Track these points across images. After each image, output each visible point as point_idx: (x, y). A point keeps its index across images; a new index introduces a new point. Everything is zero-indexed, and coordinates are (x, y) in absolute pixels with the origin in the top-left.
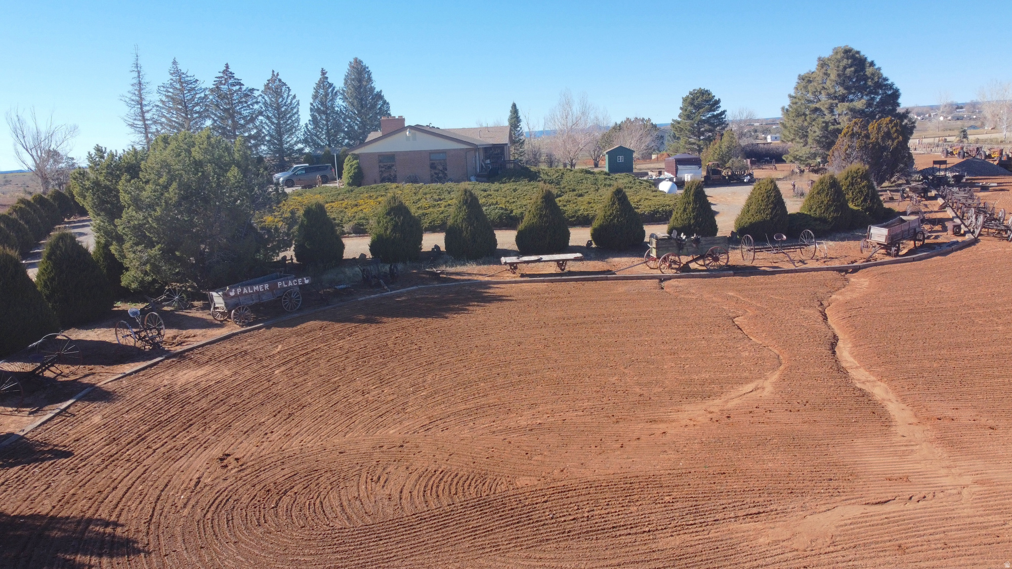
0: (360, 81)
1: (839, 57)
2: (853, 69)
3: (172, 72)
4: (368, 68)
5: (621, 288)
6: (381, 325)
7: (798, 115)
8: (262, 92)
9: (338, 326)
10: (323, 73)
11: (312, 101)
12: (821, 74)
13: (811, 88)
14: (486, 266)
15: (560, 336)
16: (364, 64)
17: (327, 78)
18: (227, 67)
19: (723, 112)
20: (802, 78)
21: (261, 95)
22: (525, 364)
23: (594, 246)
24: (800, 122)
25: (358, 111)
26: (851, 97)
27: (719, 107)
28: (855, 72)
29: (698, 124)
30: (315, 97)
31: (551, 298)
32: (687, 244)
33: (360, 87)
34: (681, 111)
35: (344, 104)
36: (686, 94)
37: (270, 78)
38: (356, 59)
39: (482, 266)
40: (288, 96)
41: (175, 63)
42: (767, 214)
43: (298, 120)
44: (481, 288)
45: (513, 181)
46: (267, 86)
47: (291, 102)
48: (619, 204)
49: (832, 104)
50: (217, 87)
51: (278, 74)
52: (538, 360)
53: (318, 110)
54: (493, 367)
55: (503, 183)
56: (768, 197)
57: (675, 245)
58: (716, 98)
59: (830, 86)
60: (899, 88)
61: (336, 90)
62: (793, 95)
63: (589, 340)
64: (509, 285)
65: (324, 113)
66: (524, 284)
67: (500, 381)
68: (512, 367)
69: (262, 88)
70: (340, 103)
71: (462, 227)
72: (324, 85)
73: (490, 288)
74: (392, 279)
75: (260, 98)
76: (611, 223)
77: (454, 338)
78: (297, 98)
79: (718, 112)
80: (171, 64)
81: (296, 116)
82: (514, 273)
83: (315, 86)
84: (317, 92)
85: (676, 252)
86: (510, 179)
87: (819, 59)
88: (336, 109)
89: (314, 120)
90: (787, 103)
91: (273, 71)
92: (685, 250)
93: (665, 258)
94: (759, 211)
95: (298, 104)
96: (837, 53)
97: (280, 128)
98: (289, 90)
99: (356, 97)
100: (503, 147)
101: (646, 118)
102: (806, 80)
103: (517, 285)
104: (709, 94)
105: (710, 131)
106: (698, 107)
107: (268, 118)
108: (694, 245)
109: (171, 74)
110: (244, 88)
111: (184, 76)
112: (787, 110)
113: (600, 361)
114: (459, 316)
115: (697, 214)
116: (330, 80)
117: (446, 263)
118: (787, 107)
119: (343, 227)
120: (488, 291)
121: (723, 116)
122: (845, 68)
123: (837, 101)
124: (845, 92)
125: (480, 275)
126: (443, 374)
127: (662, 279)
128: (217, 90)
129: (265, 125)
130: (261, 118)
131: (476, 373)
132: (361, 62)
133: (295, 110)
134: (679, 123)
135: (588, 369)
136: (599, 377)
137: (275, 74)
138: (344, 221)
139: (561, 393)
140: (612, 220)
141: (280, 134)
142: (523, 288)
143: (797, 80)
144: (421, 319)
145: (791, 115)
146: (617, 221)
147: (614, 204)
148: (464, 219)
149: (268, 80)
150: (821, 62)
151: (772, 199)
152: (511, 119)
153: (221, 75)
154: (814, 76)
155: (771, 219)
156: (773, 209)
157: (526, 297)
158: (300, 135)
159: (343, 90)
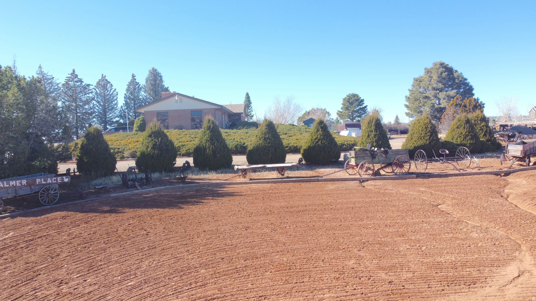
0: (155, 81)
1: (437, 67)
2: (446, 73)
3: (38, 73)
4: (160, 74)
5: (331, 186)
6: (120, 215)
7: (416, 100)
8: (95, 86)
9: (80, 215)
10: (133, 76)
11: (125, 92)
12: (427, 77)
13: (422, 84)
14: (223, 175)
15: (286, 221)
16: (158, 72)
17: (135, 79)
18: (74, 71)
19: (366, 107)
20: (416, 80)
21: (94, 88)
22: (252, 248)
23: (304, 162)
24: (417, 103)
25: (153, 98)
26: (446, 89)
27: (363, 104)
28: (448, 75)
29: (352, 113)
30: (128, 90)
31: (275, 193)
32: (378, 154)
33: (155, 84)
34: (342, 106)
35: (145, 94)
36: (345, 96)
37: (100, 78)
38: (153, 69)
39: (220, 175)
40: (111, 89)
41: (40, 67)
42: (426, 140)
43: (116, 104)
44: (216, 188)
45: (246, 128)
46: (98, 83)
47: (113, 93)
48: (322, 131)
49: (436, 93)
50: (67, 83)
51: (105, 76)
52: (265, 244)
53: (129, 98)
54: (218, 251)
55: (239, 129)
56: (426, 128)
57: (369, 155)
58: (362, 98)
59: (434, 83)
60: (472, 85)
61: (141, 86)
62: (411, 89)
63: (314, 224)
64: (240, 185)
65: (133, 99)
66: (253, 185)
67: (223, 266)
68: (238, 251)
69: (95, 84)
70: (143, 94)
71: (206, 146)
72: (133, 83)
73: (224, 187)
74: (147, 182)
75: (94, 90)
76: (317, 144)
77: (184, 224)
78: (117, 91)
79: (364, 106)
80: (38, 68)
81: (116, 101)
82: (245, 177)
83: (128, 83)
84: (129, 87)
85: (370, 160)
86: (244, 127)
87: (426, 69)
88: (140, 97)
89: (127, 104)
90: (408, 94)
91: (103, 75)
92: (377, 160)
93: (362, 165)
94: (420, 138)
95: (117, 94)
96: (436, 65)
97: (106, 109)
98: (112, 85)
99: (152, 90)
100: (240, 115)
101: (323, 108)
102: (418, 81)
103: (246, 185)
104: (358, 96)
105: (359, 117)
106: (351, 104)
107: (98, 102)
108: (384, 155)
109: (37, 74)
110: (84, 84)
111: (45, 75)
112: (409, 98)
113: (330, 243)
114: (194, 207)
115: (377, 139)
116: (137, 81)
117: (193, 172)
118: (408, 96)
119: (123, 153)
120: (222, 189)
121: (366, 109)
122: (442, 73)
123: (438, 92)
124: (443, 86)
125: (218, 180)
126: (162, 260)
127: (362, 181)
128: (66, 85)
129: (96, 106)
130: (93, 101)
131: (198, 257)
132: (156, 70)
133: (115, 98)
134: (341, 112)
135: (319, 252)
136: (334, 261)
137: (104, 76)
138: (125, 150)
139: (295, 281)
140: (317, 142)
141: (105, 111)
142: (251, 187)
143: (413, 81)
144: (159, 209)
145: (411, 100)
146: (321, 142)
147: (318, 131)
148: (207, 140)
149: (99, 80)
150: (427, 70)
151: (429, 129)
152: (246, 101)
153: (70, 76)
154: (422, 78)
155: (430, 143)
156: (431, 136)
157: (254, 193)
158: (117, 112)
159: (144, 86)
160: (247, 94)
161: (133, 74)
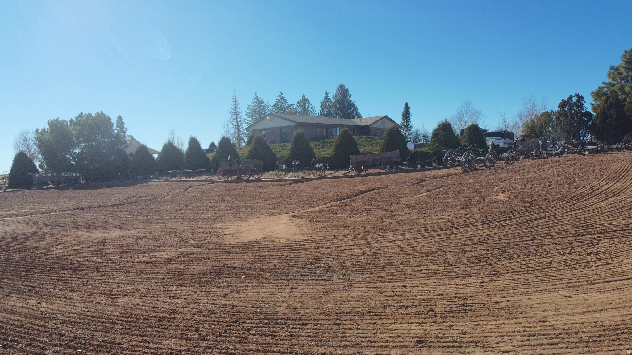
3: (254, 98)
8: (297, 106)
16: (345, 87)
17: (328, 96)
18: (281, 94)
37: (301, 98)
38: (341, 84)
40: (309, 107)
46: (299, 103)
50: (276, 104)
69: (296, 103)
72: (326, 99)
78: (313, 108)
80: (254, 94)
83: (322, 101)
91: (303, 95)
98: (310, 103)
110: (288, 104)
111: (259, 100)
152: (405, 111)
153: (279, 98)
159: (334, 102)
160: (407, 104)
161: (327, 92)
